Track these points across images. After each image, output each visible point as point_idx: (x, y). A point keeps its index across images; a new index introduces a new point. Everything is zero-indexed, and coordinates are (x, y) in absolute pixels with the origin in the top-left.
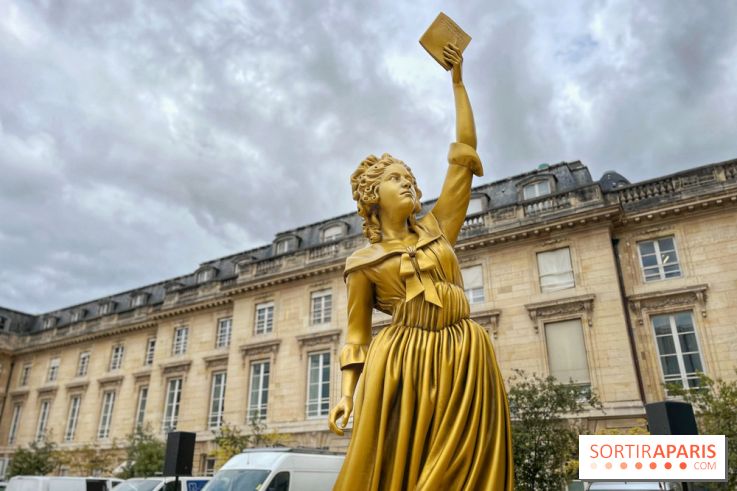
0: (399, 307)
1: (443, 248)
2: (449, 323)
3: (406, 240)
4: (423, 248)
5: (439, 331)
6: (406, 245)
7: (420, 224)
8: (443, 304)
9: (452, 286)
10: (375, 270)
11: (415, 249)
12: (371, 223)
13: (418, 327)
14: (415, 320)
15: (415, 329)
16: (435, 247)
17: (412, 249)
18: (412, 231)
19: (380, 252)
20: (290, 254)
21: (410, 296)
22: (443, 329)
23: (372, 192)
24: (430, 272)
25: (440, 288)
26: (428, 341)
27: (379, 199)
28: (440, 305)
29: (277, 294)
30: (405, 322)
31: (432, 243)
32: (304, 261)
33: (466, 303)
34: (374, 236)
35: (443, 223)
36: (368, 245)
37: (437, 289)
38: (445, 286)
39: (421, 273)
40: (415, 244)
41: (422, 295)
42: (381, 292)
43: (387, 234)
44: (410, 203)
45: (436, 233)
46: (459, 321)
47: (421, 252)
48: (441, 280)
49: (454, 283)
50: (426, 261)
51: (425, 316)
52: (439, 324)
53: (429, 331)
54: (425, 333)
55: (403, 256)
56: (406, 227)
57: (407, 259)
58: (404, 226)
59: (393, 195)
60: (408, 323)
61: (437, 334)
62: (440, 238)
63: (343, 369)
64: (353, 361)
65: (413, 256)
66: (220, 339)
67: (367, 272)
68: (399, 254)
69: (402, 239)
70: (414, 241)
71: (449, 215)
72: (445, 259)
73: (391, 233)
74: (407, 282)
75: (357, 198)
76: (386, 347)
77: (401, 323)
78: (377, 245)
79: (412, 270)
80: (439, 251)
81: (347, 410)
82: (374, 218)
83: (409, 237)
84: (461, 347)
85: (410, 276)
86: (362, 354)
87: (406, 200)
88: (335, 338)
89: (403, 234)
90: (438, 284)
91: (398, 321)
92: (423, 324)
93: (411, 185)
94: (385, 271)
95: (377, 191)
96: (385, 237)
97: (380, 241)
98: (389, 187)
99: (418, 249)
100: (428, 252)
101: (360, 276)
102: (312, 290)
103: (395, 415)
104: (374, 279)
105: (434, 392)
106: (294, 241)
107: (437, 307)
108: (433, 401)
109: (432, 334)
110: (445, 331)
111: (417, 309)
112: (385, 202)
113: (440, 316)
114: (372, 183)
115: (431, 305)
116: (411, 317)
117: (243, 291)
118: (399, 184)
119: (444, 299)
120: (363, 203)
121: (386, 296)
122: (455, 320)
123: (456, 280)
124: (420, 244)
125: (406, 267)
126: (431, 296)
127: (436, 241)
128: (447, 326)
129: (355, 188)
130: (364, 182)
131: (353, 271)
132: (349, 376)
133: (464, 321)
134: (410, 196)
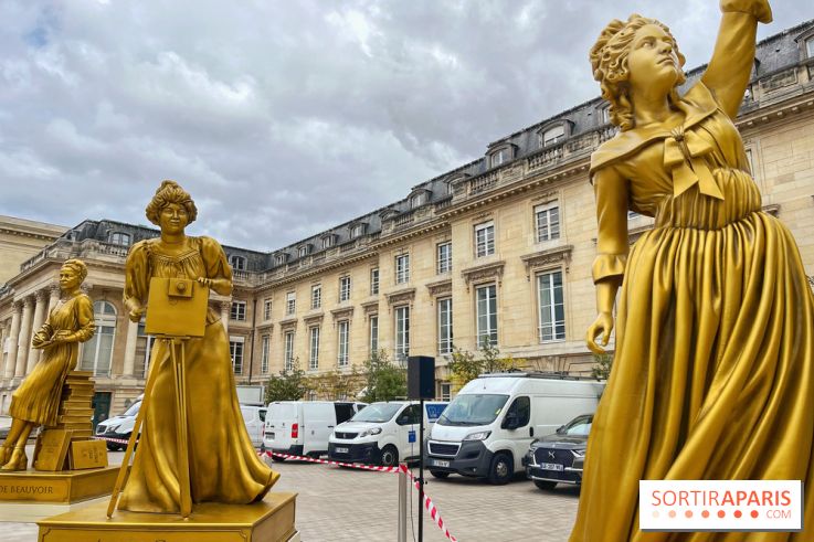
0: (663, 205)
1: (722, 125)
2: (733, 219)
3: (668, 121)
4: (694, 128)
5: (720, 229)
6: (670, 127)
7: (686, 98)
8: (725, 196)
9: (736, 171)
10: (631, 163)
11: (682, 131)
12: (619, 107)
13: (692, 227)
14: (686, 219)
15: (688, 230)
16: (710, 125)
17: (679, 131)
18: (676, 109)
19: (634, 140)
20: (507, 165)
21: (679, 190)
22: (726, 226)
23: (619, 66)
24: (705, 158)
25: (720, 176)
26: (706, 243)
27: (629, 74)
28: (721, 197)
29: (496, 211)
30: (672, 222)
31: (706, 119)
32: (524, 171)
33: (755, 192)
34: (625, 122)
35: (719, 93)
36: (618, 134)
37: (716, 178)
38: (727, 172)
39: (691, 160)
40: (682, 124)
41: (696, 186)
42: (638, 189)
43: (641, 118)
44: (672, 73)
45: (710, 108)
46: (748, 214)
47: (691, 133)
48: (720, 165)
49: (738, 168)
50: (699, 143)
51: (701, 213)
52: (721, 221)
53: (707, 231)
54: (702, 233)
55: (667, 141)
56: (667, 106)
57: (672, 144)
58: (663, 104)
59: (647, 67)
60: (678, 223)
61: (719, 233)
62: (715, 113)
63: (596, 282)
64: (608, 272)
65: (680, 139)
66: (442, 264)
67: (619, 168)
68: (661, 140)
69: (662, 121)
70: (681, 120)
71: (726, 82)
72: (724, 138)
73: (647, 116)
74: (674, 173)
75: (600, 77)
76: (651, 253)
77: (669, 224)
78: (630, 133)
79: (680, 157)
80: (716, 128)
81: (606, 327)
82: (623, 100)
83: (671, 119)
84: (752, 245)
85: (677, 165)
86: (619, 265)
87: (667, 69)
88: (565, 255)
89: (663, 114)
90: (716, 171)
91: (664, 222)
92: (698, 222)
93: (671, 51)
94: (644, 163)
95: (626, 64)
96: (639, 122)
97: (633, 126)
98: (642, 57)
99: (686, 130)
100: (701, 132)
101: (610, 173)
102: (535, 203)
103: (668, 331)
104: (628, 174)
105: (718, 302)
106: (510, 150)
107: (717, 200)
108: (717, 313)
109: (711, 234)
110: (730, 228)
111: (689, 205)
112: (638, 77)
113: (721, 210)
114: (619, 54)
115: (709, 198)
116: (681, 215)
117: (459, 212)
118: (655, 50)
119: (726, 189)
120: (607, 83)
121: (646, 193)
122: (743, 212)
123: (740, 164)
124: (687, 125)
125: (672, 155)
126: (709, 187)
127: (711, 116)
128: (731, 223)
129: (596, 66)
130: (607, 55)
131: (601, 168)
132: (605, 290)
133: (754, 214)
134: (671, 64)
